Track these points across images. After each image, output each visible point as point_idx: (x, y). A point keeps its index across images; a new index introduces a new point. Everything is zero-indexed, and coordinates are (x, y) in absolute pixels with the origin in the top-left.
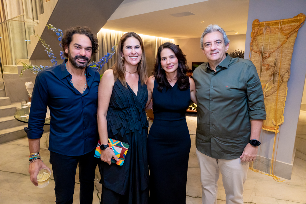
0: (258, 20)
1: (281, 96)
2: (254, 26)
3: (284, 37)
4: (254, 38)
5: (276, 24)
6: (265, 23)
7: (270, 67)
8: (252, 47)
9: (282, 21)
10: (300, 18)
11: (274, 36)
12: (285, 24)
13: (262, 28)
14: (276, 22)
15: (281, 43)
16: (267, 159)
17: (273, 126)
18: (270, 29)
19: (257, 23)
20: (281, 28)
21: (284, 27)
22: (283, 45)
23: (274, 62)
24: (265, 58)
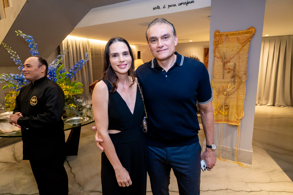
0: (218, 31)
1: (241, 95)
2: (215, 36)
3: (241, 45)
4: (216, 45)
5: (233, 34)
6: (224, 33)
7: (231, 71)
8: (215, 53)
9: (238, 32)
10: (252, 30)
11: (232, 45)
12: (240, 35)
13: (222, 37)
14: (233, 33)
15: (238, 50)
16: (232, 149)
17: (236, 120)
18: (229, 38)
19: (218, 34)
20: (237, 38)
21: (240, 37)
22: (240, 52)
23: (233, 66)
24: (227, 62)
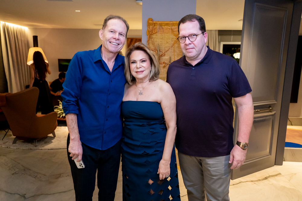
0: (152, 19)
2: (149, 25)
3: (175, 37)
4: (150, 36)
5: (167, 24)
6: (158, 22)
7: (166, 65)
8: (149, 44)
9: (172, 22)
11: (166, 36)
12: (175, 26)
13: (156, 27)
14: (167, 22)
15: (173, 42)
18: (163, 28)
19: (151, 22)
20: (172, 29)
21: (174, 29)
22: (175, 45)
23: (169, 60)
24: (162, 56)
